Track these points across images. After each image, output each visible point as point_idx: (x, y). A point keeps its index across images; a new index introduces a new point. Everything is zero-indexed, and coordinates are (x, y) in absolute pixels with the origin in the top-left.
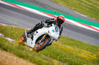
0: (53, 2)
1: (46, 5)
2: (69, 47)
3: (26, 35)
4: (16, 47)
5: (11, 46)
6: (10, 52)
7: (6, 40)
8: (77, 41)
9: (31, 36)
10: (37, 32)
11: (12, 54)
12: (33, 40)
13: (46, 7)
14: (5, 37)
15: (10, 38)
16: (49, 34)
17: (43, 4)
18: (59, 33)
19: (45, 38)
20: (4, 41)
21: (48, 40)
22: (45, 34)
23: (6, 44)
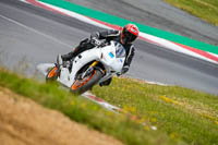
0: (204, 22)
1: (187, 29)
4: (121, 123)
5: (109, 120)
6: (108, 134)
7: (100, 107)
9: (68, 65)
10: (80, 57)
11: (111, 138)
13: (188, 32)
14: (96, 99)
15: (109, 102)
17: (182, 27)
18: (124, 59)
19: (95, 69)
20: (95, 108)
22: (94, 61)
23: (100, 116)
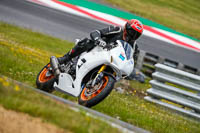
2: (33, 50)
3: (56, 67)
8: (50, 38)
9: (68, 70)
10: (84, 61)
12: (74, 78)
16: (113, 64)
19: (105, 75)
21: (111, 79)
22: (102, 65)
